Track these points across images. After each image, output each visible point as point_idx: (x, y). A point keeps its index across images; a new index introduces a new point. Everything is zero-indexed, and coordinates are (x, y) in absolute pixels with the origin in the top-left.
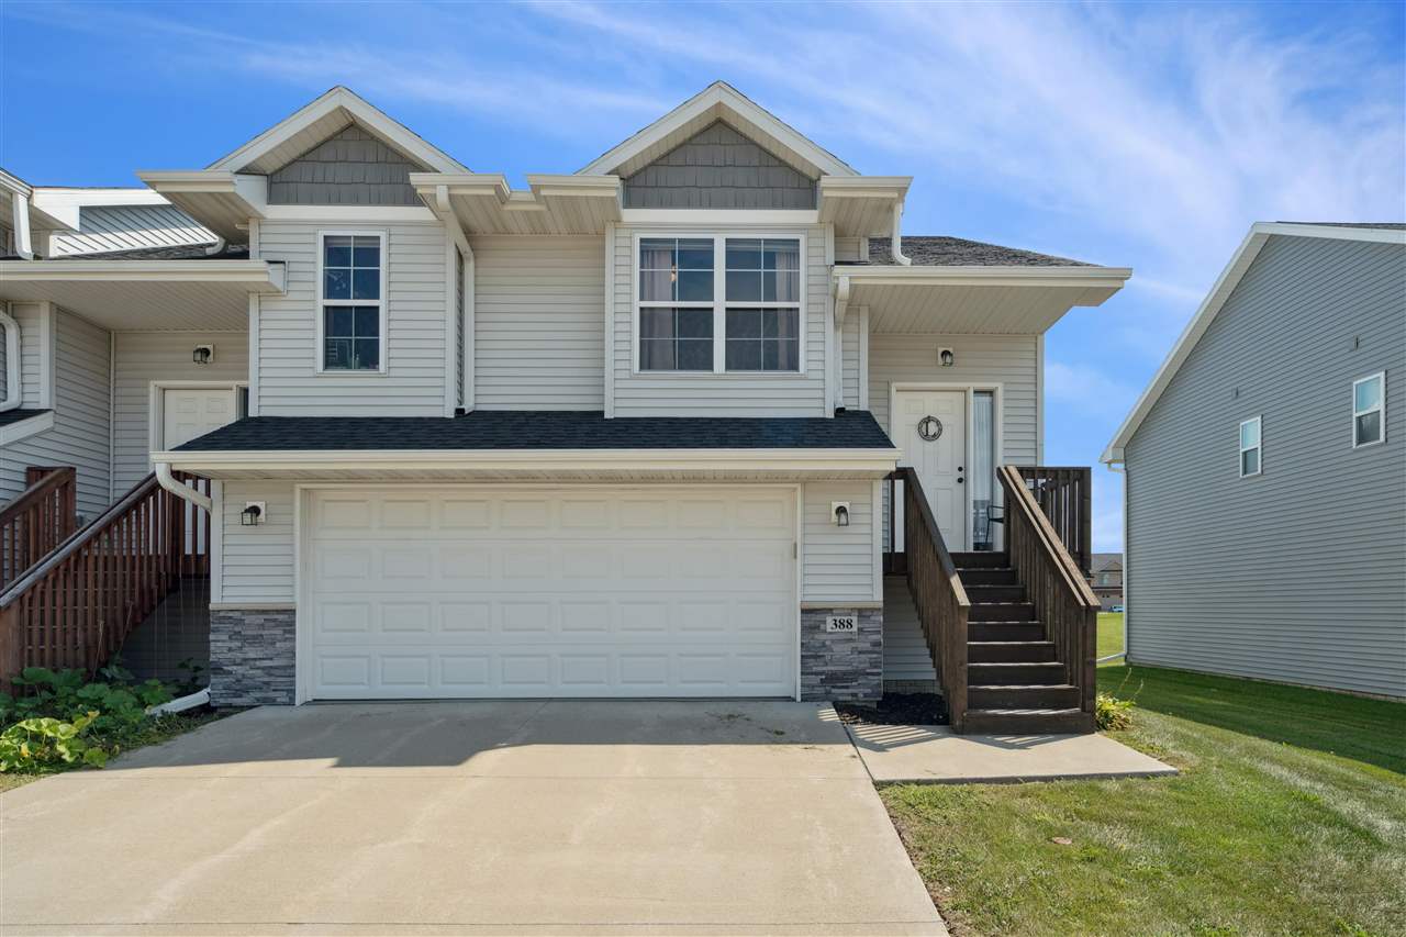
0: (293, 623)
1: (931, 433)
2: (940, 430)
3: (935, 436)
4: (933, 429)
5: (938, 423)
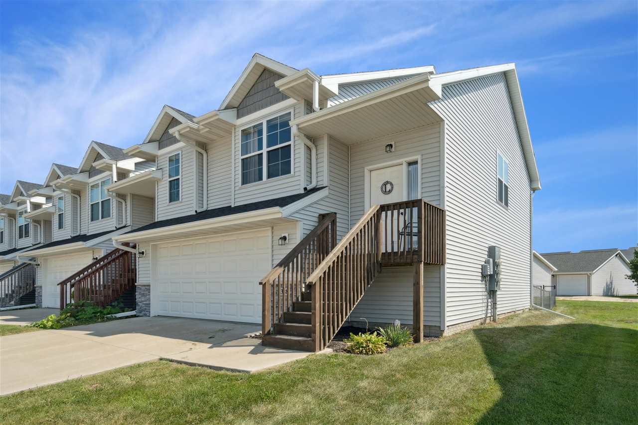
0: (150, 290)
1: (388, 190)
2: (392, 188)
3: (390, 191)
4: (389, 187)
5: (391, 184)
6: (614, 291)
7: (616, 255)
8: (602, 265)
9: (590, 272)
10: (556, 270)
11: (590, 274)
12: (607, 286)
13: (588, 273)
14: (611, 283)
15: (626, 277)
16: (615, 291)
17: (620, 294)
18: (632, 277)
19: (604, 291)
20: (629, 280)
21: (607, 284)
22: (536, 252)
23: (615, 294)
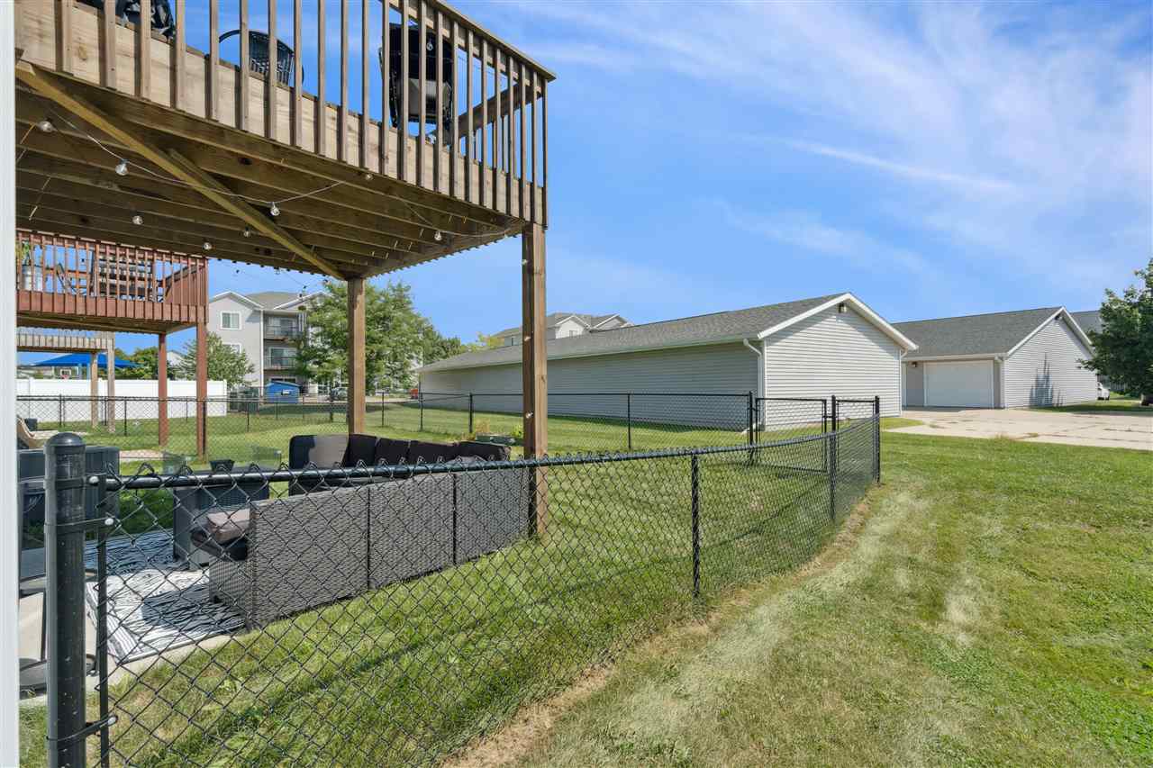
6: (1052, 396)
7: (1057, 318)
8: (1027, 338)
9: (1000, 354)
10: (914, 346)
11: (1001, 358)
12: (1037, 385)
13: (996, 356)
14: (1047, 378)
15: (1079, 364)
16: (1056, 394)
17: (1066, 402)
18: (1093, 365)
19: (1031, 398)
20: (1087, 371)
21: (1037, 380)
22: (853, 299)
23: (1055, 401)
